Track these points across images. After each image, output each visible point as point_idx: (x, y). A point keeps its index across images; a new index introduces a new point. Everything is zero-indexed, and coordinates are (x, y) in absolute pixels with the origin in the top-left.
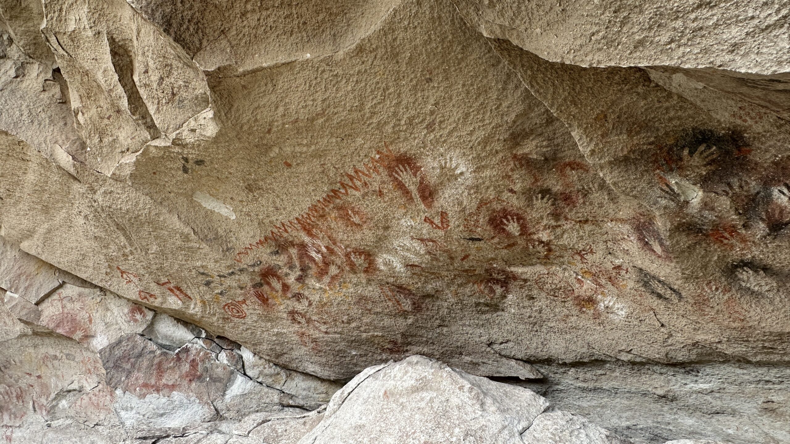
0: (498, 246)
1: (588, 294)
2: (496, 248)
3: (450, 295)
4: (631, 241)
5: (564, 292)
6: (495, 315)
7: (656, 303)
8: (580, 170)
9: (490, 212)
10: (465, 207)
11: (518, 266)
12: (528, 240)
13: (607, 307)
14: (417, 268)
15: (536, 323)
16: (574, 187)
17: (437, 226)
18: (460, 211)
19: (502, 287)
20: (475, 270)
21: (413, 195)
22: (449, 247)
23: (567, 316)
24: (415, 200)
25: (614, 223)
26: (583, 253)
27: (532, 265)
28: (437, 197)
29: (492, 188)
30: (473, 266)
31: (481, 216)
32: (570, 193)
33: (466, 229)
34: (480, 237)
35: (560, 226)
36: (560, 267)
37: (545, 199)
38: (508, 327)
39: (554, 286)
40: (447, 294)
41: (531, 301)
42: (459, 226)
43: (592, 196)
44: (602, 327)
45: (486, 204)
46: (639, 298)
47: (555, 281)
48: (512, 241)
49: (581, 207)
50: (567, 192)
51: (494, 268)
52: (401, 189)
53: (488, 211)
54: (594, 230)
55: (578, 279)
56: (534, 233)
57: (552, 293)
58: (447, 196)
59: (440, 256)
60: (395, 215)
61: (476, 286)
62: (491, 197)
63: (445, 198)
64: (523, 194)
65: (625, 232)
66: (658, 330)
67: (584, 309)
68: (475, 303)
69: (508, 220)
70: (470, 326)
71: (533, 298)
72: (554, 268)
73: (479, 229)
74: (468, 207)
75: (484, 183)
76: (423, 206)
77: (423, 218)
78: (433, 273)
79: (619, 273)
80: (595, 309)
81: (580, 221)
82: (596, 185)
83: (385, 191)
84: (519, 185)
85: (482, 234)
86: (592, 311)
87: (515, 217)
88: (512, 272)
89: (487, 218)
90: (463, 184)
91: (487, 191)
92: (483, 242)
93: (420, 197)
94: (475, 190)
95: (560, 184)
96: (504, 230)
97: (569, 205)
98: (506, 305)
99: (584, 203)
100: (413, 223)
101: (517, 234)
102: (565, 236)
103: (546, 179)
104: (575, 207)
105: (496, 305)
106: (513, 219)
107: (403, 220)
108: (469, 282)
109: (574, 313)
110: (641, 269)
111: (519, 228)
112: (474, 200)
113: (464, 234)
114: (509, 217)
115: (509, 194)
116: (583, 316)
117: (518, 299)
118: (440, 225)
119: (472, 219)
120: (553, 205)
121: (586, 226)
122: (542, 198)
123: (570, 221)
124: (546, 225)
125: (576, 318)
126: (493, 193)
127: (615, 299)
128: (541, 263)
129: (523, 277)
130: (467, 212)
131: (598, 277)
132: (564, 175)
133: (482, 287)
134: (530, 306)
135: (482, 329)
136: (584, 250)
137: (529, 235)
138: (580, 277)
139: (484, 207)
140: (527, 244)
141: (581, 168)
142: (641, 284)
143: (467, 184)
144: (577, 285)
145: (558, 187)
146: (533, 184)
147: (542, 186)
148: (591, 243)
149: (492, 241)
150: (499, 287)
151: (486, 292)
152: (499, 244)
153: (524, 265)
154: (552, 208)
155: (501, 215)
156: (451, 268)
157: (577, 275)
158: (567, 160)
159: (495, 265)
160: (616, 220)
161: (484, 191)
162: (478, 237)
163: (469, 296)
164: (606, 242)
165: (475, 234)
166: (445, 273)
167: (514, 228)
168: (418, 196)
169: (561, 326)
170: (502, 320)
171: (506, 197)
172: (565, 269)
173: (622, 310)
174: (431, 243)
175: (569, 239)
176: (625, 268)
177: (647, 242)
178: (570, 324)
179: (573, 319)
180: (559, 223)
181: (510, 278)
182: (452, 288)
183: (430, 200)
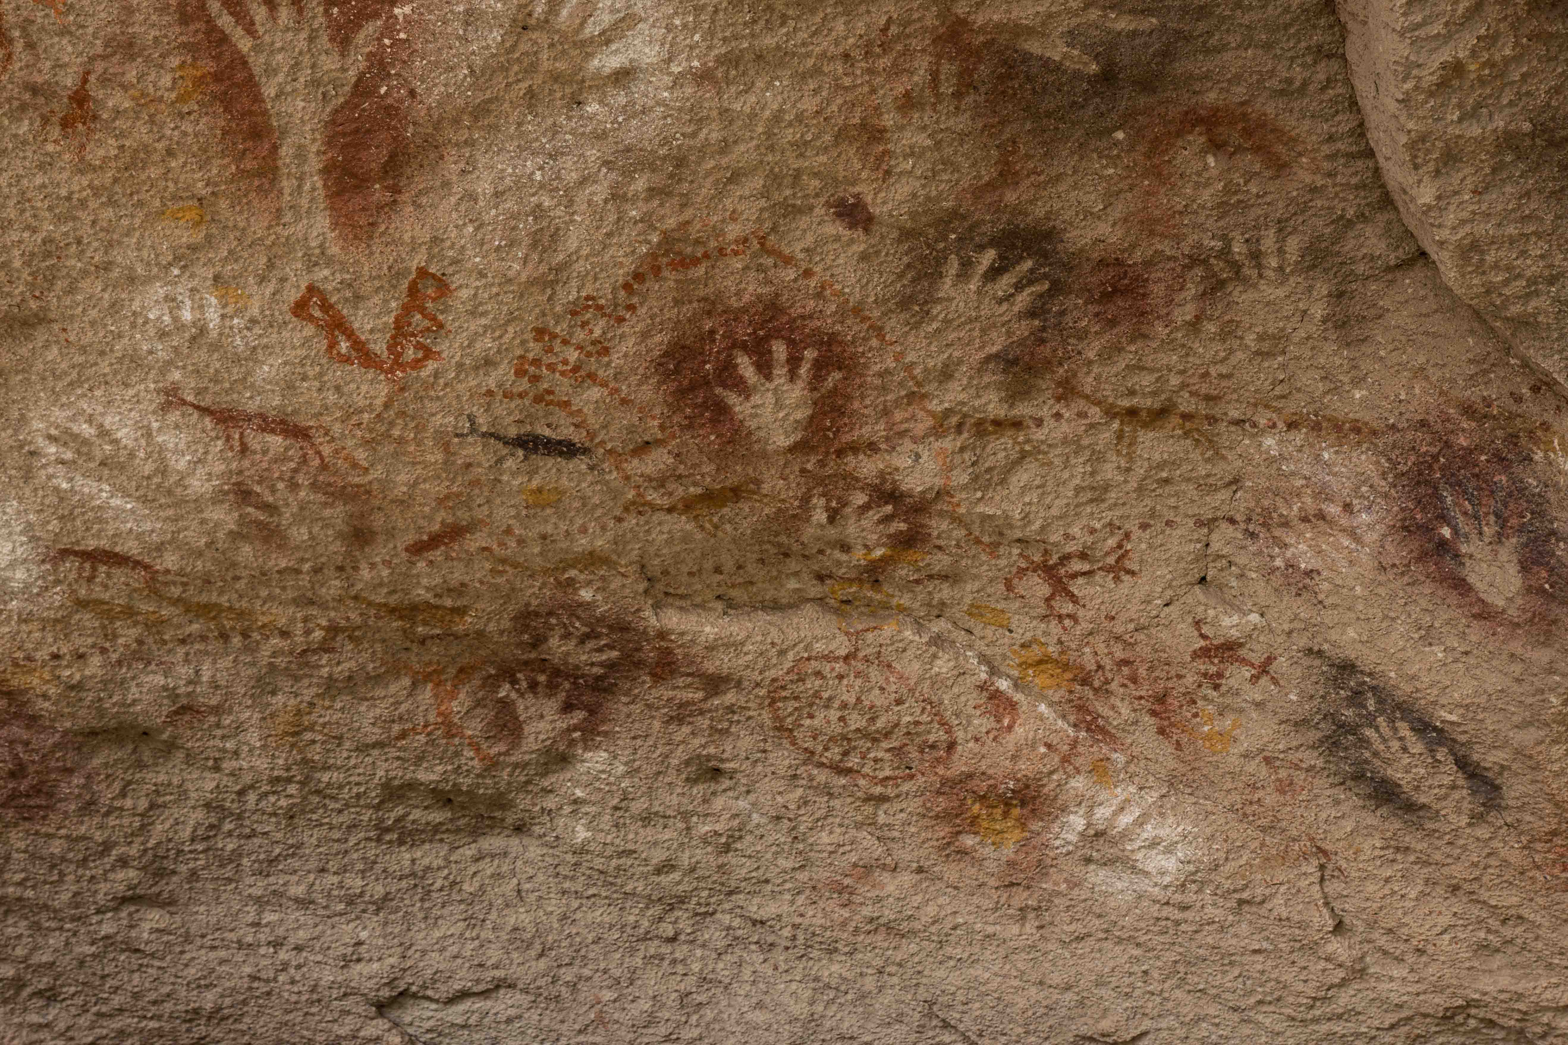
0: (652, 496)
1: (1024, 767)
2: (639, 507)
3: (253, 738)
4: (1352, 534)
5: (897, 752)
6: (469, 852)
7: (1348, 825)
8: (1249, 161)
9: (687, 310)
10: (566, 265)
11: (702, 606)
12: (821, 481)
13: (1099, 834)
14: (120, 575)
15: (682, 900)
16: (1179, 239)
17: (358, 346)
18: (532, 282)
19: (567, 708)
20: (461, 611)
21: (286, 151)
22: (378, 472)
23: (866, 870)
24: (287, 185)
25: (1299, 437)
26: (1077, 566)
27: (776, 606)
28: (421, 182)
29: (757, 182)
30: (461, 589)
31: (633, 326)
32: (1148, 264)
33: (524, 384)
34: (578, 437)
35: (1017, 424)
36: (919, 626)
37: (1006, 281)
38: (521, 917)
39: (856, 721)
40: (239, 728)
41: (698, 790)
42: (488, 363)
43: (1251, 295)
44: (1030, 927)
45: (685, 263)
46: (1271, 799)
47: (875, 698)
48: (736, 474)
49: (1169, 344)
50: (1138, 256)
51: (575, 609)
52: (226, 101)
53: (677, 302)
54: (1175, 464)
55: (996, 695)
56: (872, 447)
57: (834, 753)
58: (484, 187)
59: (299, 519)
60: (117, 255)
61: (427, 694)
62: (733, 231)
63: (472, 197)
64: (906, 234)
65: (1342, 486)
66: (1312, 948)
67: (969, 841)
68: (386, 785)
69: (764, 368)
70: (304, 903)
71: (717, 773)
72: (889, 630)
73: (595, 393)
74: (580, 267)
75: (725, 147)
76: (322, 223)
77: (293, 295)
78: (206, 610)
79: (1215, 680)
80: (1024, 845)
81: (1132, 412)
82: (1293, 244)
83: (117, 100)
84: (902, 189)
85: (594, 422)
86: (1008, 851)
87: (810, 354)
88: (662, 635)
89: (660, 340)
90: (601, 136)
91: (720, 195)
92: (580, 464)
93: (326, 171)
94: (658, 179)
95: (1118, 211)
96: (721, 410)
97: (1112, 323)
98: (550, 803)
99: (1195, 325)
100: (213, 317)
101: (782, 441)
102: (1021, 477)
103: (1059, 178)
104: (1137, 335)
105: (501, 802)
106: (794, 362)
107: (159, 290)
108: (395, 670)
109: (903, 854)
110: (1347, 667)
111: (801, 414)
112: (630, 232)
113: (500, 409)
114: (780, 350)
115: (835, 228)
116: (951, 872)
117: (632, 773)
118: (379, 347)
119: (580, 335)
120: (1031, 313)
121: (1146, 437)
122: (994, 273)
123: (1081, 404)
124: (948, 413)
125: (907, 878)
126: (750, 211)
127: (1151, 797)
128: (820, 601)
129: (710, 667)
130: (569, 294)
131: (1102, 691)
132: (1157, 173)
133: (458, 705)
134: (685, 816)
135: (374, 921)
136: (1083, 556)
137: (840, 453)
138: (1003, 685)
139: (671, 277)
140: (806, 500)
141: (1257, 149)
142: (1313, 736)
143: (630, 138)
144: (982, 723)
145: (1103, 229)
146: (978, 192)
147: (1018, 211)
148: (1132, 526)
149: (634, 466)
150: (550, 707)
151: (474, 728)
152: (660, 482)
153: (730, 605)
154: (1023, 329)
155: (743, 332)
156: (334, 587)
157: (994, 671)
158: (1211, 97)
159: (586, 595)
160: (1316, 427)
161: (707, 190)
162: (567, 432)
163: (363, 749)
164: (1210, 524)
165: (560, 416)
166: (281, 616)
167: (779, 405)
168: (314, 164)
169: (814, 918)
170: (497, 876)
171: (809, 239)
172: (937, 641)
173: (1169, 850)
174: (276, 442)
175: (1033, 497)
176: (1257, 658)
177: (1443, 545)
178: (867, 911)
179: (891, 885)
180: (1022, 409)
181: (639, 664)
182: (279, 700)
183: (378, 192)
